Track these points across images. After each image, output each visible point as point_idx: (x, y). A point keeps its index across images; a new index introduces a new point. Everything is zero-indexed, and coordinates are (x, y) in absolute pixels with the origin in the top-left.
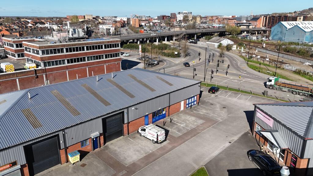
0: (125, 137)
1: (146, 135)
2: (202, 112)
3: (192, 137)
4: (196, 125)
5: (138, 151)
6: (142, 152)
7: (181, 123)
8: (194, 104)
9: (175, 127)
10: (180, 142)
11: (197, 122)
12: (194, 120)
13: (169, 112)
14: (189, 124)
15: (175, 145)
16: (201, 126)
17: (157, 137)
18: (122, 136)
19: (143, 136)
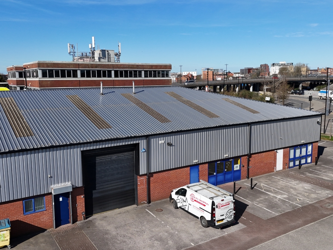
0: (140, 206)
1: (188, 204)
2: (327, 176)
3: (306, 223)
4: (315, 199)
5: (160, 239)
6: (170, 242)
7: (276, 193)
8: (306, 163)
9: (261, 199)
10: (275, 231)
11: (318, 193)
12: (309, 190)
13: (248, 169)
14: (296, 196)
15: (262, 236)
16: (328, 201)
17: (213, 209)
18: (135, 206)
19: (180, 207)
